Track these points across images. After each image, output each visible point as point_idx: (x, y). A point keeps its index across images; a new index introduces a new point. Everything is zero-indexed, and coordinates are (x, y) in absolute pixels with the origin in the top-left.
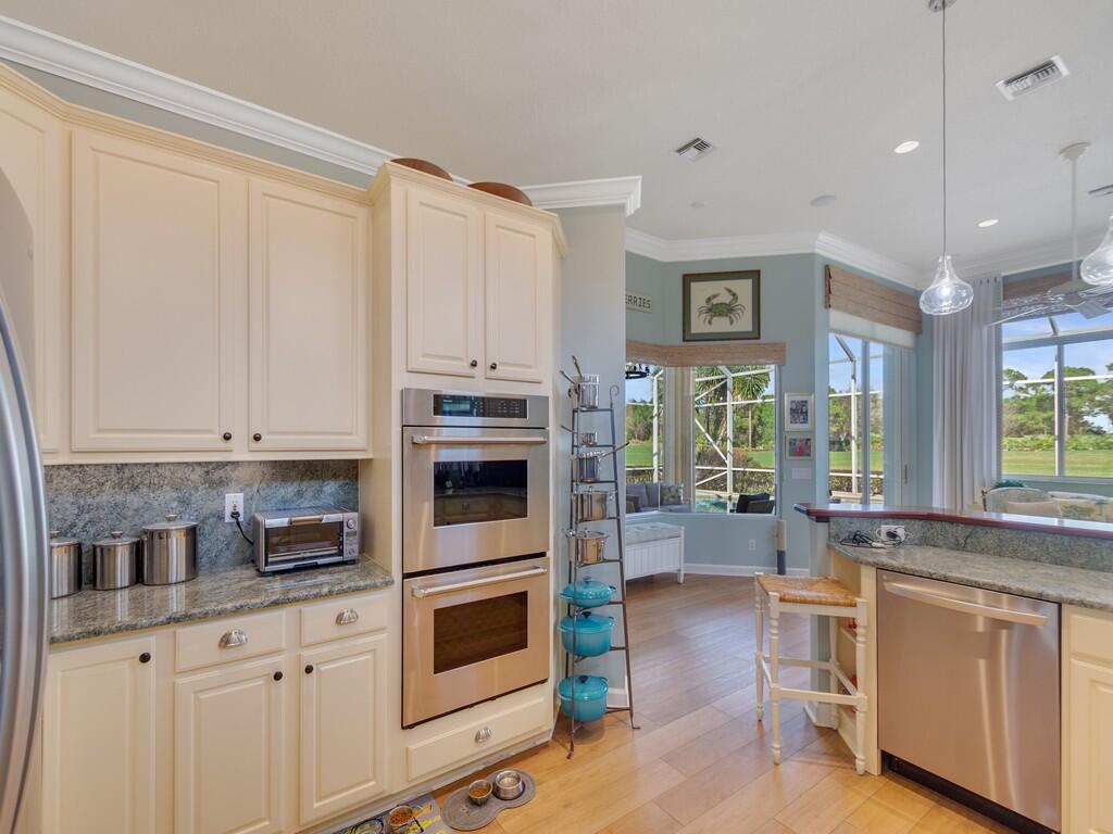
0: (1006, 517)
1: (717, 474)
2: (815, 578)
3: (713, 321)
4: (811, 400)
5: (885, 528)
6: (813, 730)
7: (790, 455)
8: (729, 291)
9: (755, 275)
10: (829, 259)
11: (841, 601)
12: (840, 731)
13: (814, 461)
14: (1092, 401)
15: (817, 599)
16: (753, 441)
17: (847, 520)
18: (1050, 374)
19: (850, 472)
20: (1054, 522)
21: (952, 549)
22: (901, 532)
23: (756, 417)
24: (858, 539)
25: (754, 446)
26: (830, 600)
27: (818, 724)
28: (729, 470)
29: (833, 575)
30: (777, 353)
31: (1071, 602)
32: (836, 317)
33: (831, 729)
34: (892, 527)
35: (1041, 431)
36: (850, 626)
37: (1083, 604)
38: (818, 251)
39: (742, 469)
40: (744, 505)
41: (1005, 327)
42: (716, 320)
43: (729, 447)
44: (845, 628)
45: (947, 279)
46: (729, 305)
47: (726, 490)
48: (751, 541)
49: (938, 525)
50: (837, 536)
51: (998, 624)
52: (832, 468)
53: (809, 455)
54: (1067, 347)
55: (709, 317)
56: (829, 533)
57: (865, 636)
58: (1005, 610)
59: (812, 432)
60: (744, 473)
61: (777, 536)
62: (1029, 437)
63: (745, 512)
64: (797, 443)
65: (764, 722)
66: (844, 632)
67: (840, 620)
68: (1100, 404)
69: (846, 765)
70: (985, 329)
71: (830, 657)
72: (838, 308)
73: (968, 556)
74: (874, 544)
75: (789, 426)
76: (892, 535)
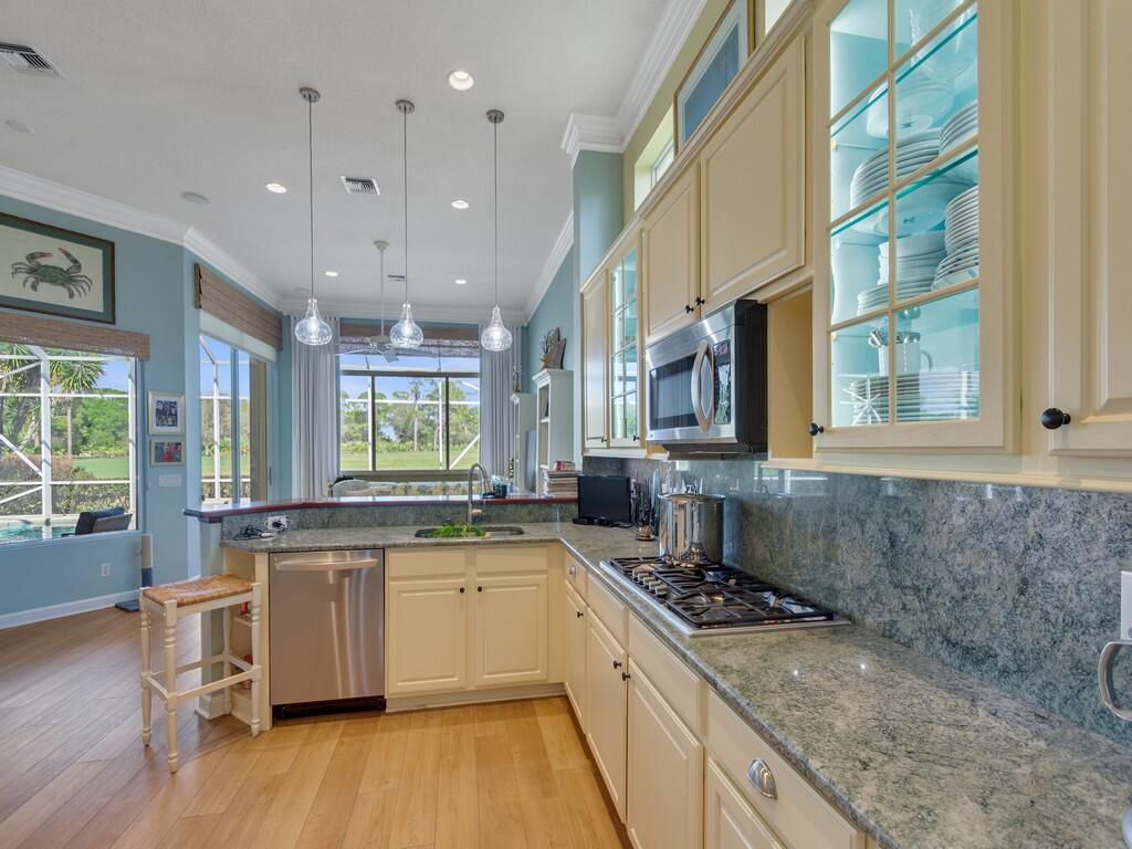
0: (344, 500)
1: (21, 491)
2: (209, 578)
3: (39, 287)
4: (180, 401)
5: (271, 519)
6: (208, 726)
7: (156, 461)
8: (68, 255)
9: (108, 248)
10: (197, 257)
11: (239, 590)
12: (233, 713)
13: (184, 466)
14: (385, 417)
15: (216, 594)
16: (74, 446)
17: (239, 517)
18: (364, 396)
19: (213, 477)
20: (370, 499)
21: (319, 528)
22: (283, 520)
23: (79, 415)
24: (249, 533)
25: (76, 451)
26: (229, 591)
27: (213, 717)
28: (45, 484)
29: (225, 571)
30: (137, 345)
31: (389, 546)
32: (206, 319)
33: (225, 715)
34: (276, 518)
35: (357, 438)
36: (242, 613)
37: (395, 546)
38: (185, 245)
39: (68, 483)
40: (88, 524)
41: (342, 356)
42: (43, 286)
43: (46, 454)
44: (237, 616)
45: (314, 318)
46: (67, 272)
47: (39, 511)
48: (104, 565)
49: (310, 511)
50: (230, 533)
51: (344, 573)
52: (203, 474)
53: (179, 460)
54: (376, 378)
55: (31, 280)
56: (222, 532)
57: (259, 614)
58: (350, 561)
59: (183, 435)
60: (71, 487)
61: (141, 552)
62: (350, 443)
63: (90, 532)
64: (166, 447)
65: (152, 745)
66: (238, 620)
67: (232, 609)
68: (389, 419)
69: (244, 736)
70: (329, 358)
71: (223, 648)
72: (208, 311)
73: (330, 531)
74: (263, 535)
75: (154, 428)
76: (277, 525)
